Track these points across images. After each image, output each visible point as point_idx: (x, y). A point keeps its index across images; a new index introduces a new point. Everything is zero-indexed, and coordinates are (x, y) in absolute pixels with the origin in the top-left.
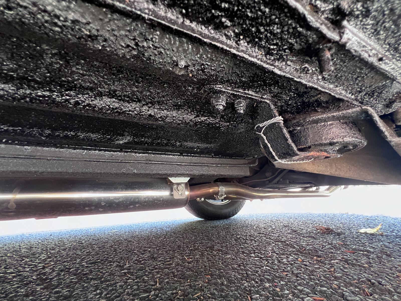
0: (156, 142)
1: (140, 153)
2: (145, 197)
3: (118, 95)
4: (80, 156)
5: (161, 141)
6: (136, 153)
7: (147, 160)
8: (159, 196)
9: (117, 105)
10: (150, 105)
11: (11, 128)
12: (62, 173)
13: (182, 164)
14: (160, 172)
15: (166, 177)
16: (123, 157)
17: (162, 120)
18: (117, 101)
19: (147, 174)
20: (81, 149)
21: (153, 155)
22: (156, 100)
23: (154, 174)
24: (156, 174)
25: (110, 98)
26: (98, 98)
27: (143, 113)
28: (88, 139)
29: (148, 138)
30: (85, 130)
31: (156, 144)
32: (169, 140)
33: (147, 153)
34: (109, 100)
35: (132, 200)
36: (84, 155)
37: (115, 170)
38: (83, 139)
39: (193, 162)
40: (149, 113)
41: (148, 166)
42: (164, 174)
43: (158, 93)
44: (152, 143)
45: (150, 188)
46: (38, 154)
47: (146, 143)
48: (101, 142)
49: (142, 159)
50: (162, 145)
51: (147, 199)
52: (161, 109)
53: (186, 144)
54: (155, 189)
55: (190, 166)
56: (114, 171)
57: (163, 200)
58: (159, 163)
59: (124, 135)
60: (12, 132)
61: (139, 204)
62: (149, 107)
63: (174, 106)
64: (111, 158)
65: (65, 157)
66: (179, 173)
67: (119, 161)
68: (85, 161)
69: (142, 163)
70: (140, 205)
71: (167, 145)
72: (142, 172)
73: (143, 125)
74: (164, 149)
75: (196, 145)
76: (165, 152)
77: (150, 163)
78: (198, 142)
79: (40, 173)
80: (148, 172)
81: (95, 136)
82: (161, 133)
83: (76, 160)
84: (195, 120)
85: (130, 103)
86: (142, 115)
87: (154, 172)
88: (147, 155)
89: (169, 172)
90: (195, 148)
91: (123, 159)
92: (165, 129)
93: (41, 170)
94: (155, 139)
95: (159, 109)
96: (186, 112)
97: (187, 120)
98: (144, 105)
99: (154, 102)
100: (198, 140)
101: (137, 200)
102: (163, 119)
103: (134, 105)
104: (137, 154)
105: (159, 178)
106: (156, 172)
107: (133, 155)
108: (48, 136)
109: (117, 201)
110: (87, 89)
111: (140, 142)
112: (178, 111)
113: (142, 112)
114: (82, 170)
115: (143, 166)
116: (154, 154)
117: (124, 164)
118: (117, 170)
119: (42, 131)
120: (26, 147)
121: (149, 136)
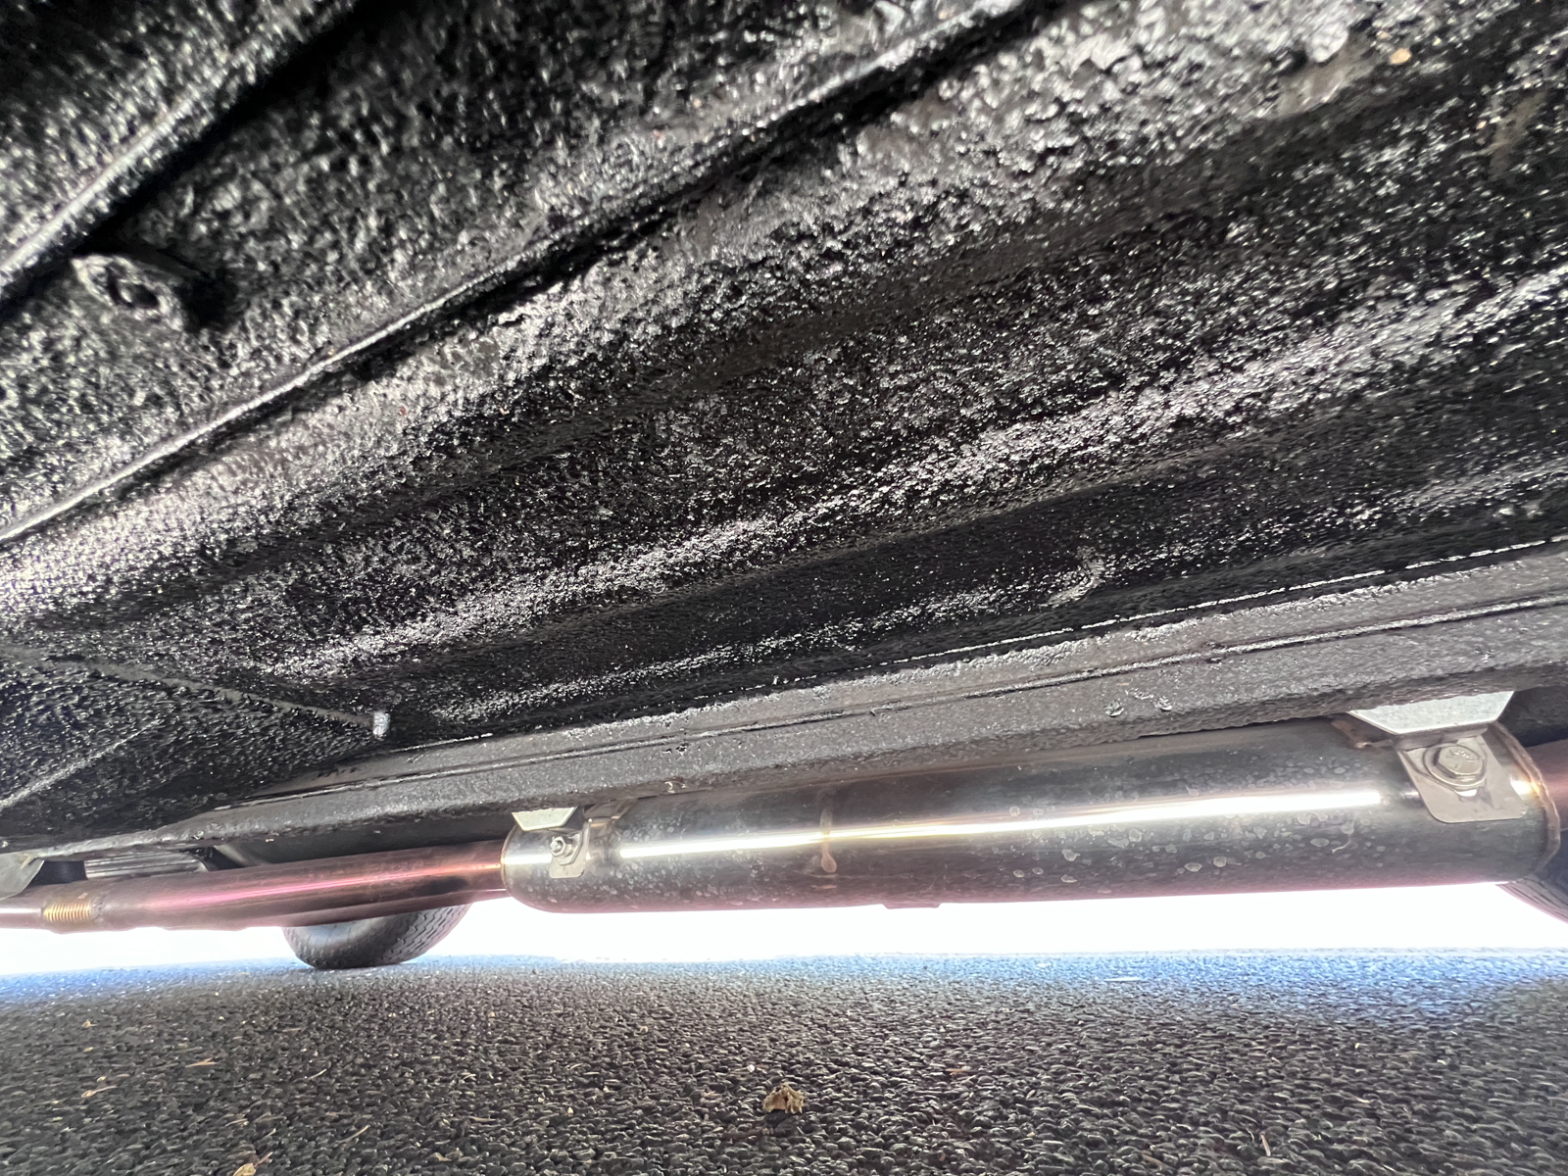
0: (1227, 546)
1: (1156, 624)
2: (1247, 822)
3: (1029, 401)
4: (949, 686)
5: (1257, 532)
6: (1138, 627)
7: (1203, 645)
8: (1327, 812)
9: (1032, 443)
10: (1167, 376)
11: (783, 641)
12: (920, 751)
13: (1424, 621)
14: (1297, 689)
15: (1339, 709)
16: (1090, 659)
17: (1245, 422)
18: (1028, 426)
19: (1228, 707)
20: (943, 662)
21: (1223, 618)
22: (1192, 335)
23: (1264, 703)
24: (1272, 702)
25: (1004, 428)
26: (965, 448)
27: (1144, 429)
28: (961, 617)
29: (1184, 542)
30: (944, 586)
31: (1232, 554)
32: (1297, 516)
33: (1191, 614)
34: (1001, 435)
35: (1187, 837)
36: (960, 677)
37: (1077, 715)
38: (948, 622)
39: (1502, 593)
40: (1174, 411)
41: (1220, 671)
42: (1324, 695)
43: (1199, 295)
44: (1211, 560)
45: (1258, 778)
46: (847, 703)
47: (1182, 563)
48: (1003, 614)
49: (1179, 647)
50: (1266, 550)
51: (1261, 834)
52: (1228, 365)
53: (1417, 499)
54: (1287, 778)
55: (1487, 622)
56: (1075, 717)
57: (1357, 834)
58: (1274, 643)
59: (1079, 562)
60: (788, 651)
61: (1228, 855)
62: (1166, 389)
63: (1296, 315)
64: (1048, 671)
65: (909, 698)
66: (1420, 671)
67: (1085, 674)
68: (969, 697)
69: (1183, 662)
70: (1232, 861)
71: (1291, 541)
72: (1199, 703)
73: (1150, 486)
74: (1276, 573)
75: (1503, 480)
76: (1288, 583)
77: (1225, 656)
78: (1512, 458)
79: (866, 758)
80: (1227, 698)
81: (979, 598)
82: (1244, 492)
83: (942, 703)
84: (1470, 325)
85: (1081, 408)
86: (1143, 436)
87: (1263, 693)
88: (1194, 622)
89: (1351, 680)
90: (1499, 503)
91: (1096, 663)
92: (1267, 463)
93: (866, 749)
94: (1223, 534)
95: (1216, 373)
96: (1387, 309)
97: (1407, 351)
98: (1139, 389)
99: (1183, 353)
100: (1512, 445)
101: (1210, 837)
102: (1250, 412)
103: (1095, 411)
104: (1148, 631)
105: (1293, 721)
106: (1272, 693)
107: (1130, 639)
108: (861, 638)
109: (1122, 844)
110: (928, 433)
111: (1150, 570)
112: (1331, 330)
113: (1140, 425)
114: (970, 730)
115: (1192, 678)
116: (1226, 612)
117: (1106, 682)
118: (1086, 713)
119: (842, 628)
120: (818, 688)
121: (1187, 531)
